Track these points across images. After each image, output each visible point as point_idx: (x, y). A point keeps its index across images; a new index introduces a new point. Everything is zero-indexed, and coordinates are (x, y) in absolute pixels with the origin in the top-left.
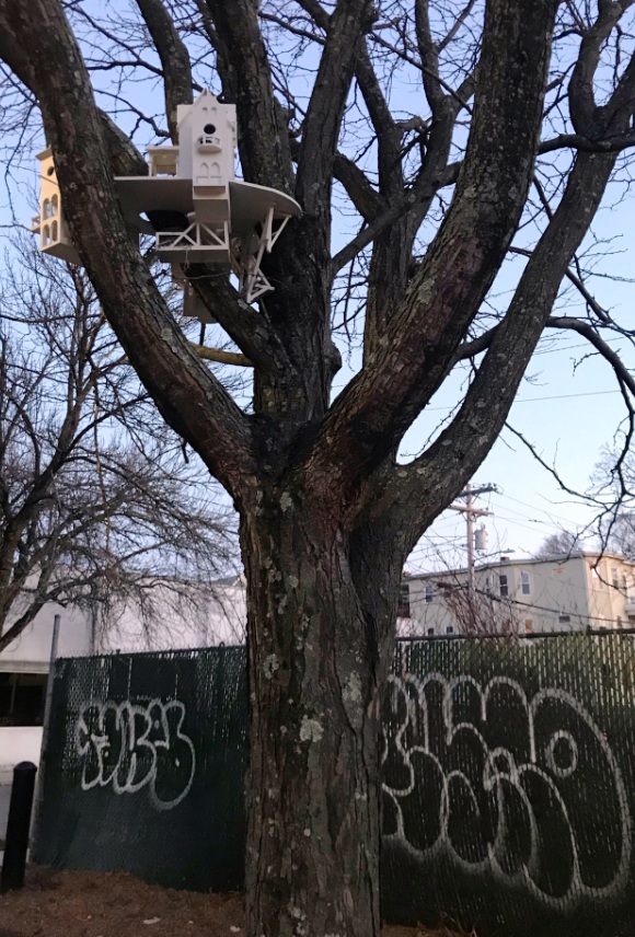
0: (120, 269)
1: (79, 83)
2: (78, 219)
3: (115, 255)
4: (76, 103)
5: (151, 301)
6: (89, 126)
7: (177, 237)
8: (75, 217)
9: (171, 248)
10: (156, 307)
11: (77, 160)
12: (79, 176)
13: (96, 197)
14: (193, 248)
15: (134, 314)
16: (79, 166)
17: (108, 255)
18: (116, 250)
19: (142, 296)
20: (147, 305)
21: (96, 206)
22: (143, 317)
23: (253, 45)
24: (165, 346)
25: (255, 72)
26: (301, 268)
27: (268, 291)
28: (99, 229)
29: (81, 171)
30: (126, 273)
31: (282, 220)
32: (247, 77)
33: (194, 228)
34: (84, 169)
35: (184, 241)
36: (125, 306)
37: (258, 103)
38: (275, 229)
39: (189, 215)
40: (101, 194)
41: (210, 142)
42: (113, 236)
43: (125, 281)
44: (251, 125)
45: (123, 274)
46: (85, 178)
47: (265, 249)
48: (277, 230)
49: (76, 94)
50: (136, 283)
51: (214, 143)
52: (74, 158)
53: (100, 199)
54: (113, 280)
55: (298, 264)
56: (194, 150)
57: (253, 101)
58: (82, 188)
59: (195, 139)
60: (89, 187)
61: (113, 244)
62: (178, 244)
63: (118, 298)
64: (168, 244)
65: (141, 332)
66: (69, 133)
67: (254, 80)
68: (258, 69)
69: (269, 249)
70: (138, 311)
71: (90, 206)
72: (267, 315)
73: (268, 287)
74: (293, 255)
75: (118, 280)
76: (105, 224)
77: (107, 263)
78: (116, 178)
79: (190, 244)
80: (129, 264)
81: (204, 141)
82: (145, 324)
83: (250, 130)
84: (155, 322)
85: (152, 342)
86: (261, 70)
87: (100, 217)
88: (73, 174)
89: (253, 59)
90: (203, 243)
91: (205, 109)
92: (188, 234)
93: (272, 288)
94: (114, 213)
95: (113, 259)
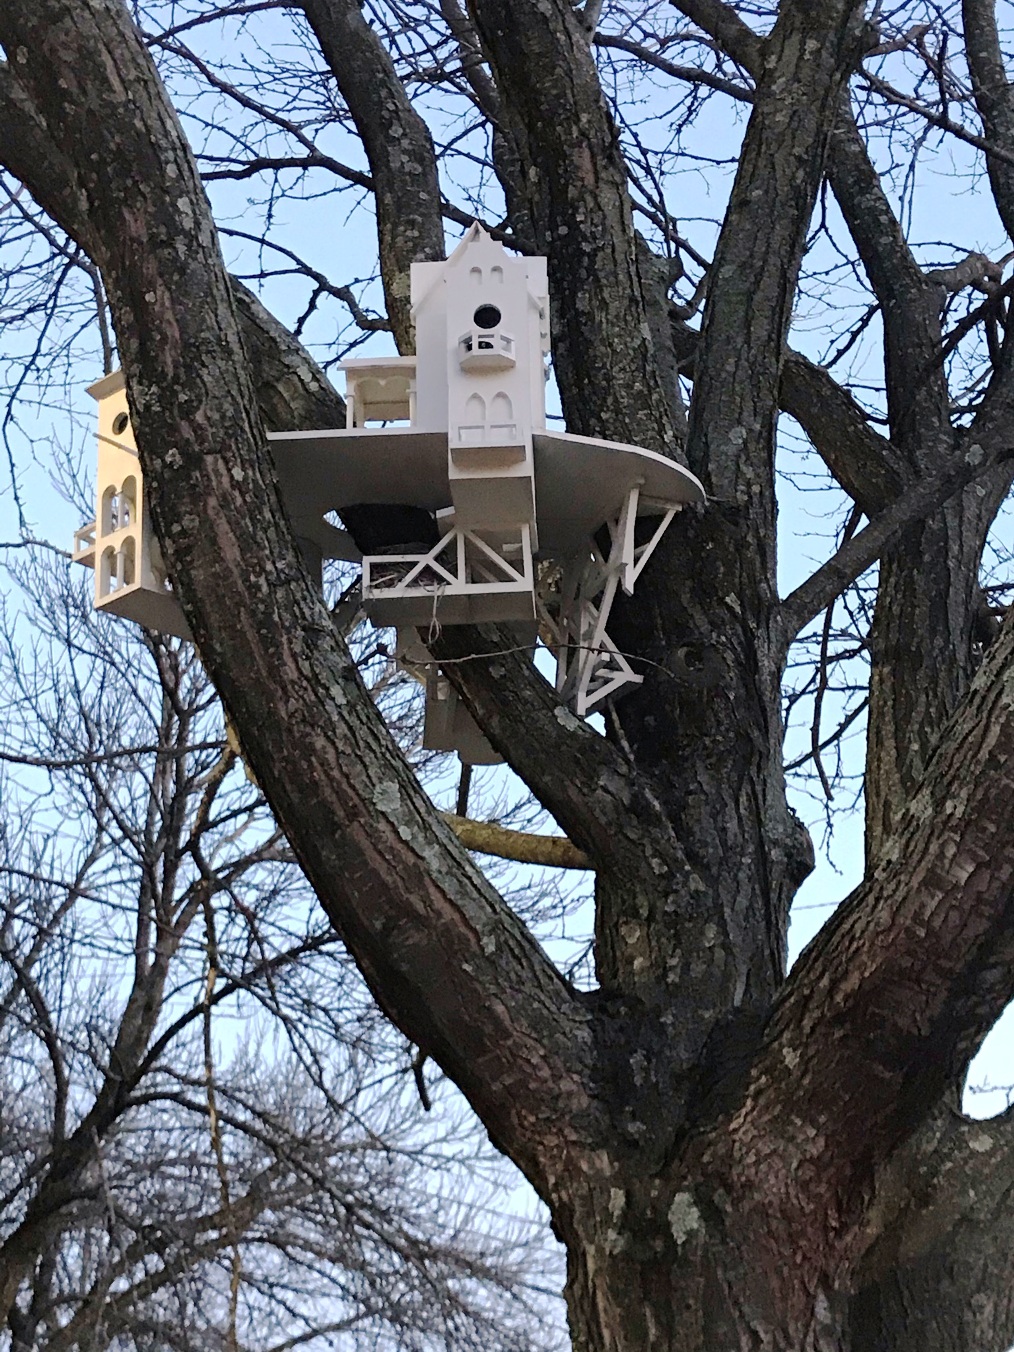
0: (278, 645)
1: (188, 224)
2: (184, 533)
3: (268, 614)
4: (182, 270)
5: (353, 720)
6: (210, 320)
7: (415, 564)
8: (176, 528)
9: (399, 591)
10: (362, 732)
11: (183, 397)
12: (187, 432)
13: (225, 480)
14: (449, 591)
15: (309, 750)
16: (188, 411)
17: (253, 613)
18: (269, 601)
19: (330, 706)
20: (342, 729)
21: (225, 502)
22: (331, 756)
23: (584, 118)
24: (382, 826)
25: (590, 179)
26: (705, 627)
27: (628, 684)
28: (232, 553)
29: (191, 422)
30: (294, 656)
31: (661, 518)
32: (572, 192)
33: (453, 544)
34: (199, 417)
35: (428, 575)
36: (290, 731)
37: (596, 251)
38: (641, 539)
39: (440, 514)
40: (238, 474)
41: (489, 346)
42: (263, 569)
43: (290, 672)
44: (582, 302)
45: (287, 657)
46: (201, 440)
47: (620, 585)
48: (648, 540)
49: (182, 248)
50: (316, 675)
51: (498, 348)
52: (175, 394)
53: (235, 484)
54: (265, 674)
55: (701, 621)
56: (452, 367)
57: (586, 247)
58: (193, 461)
59: (453, 342)
60: (209, 459)
61: (265, 589)
62: (415, 583)
63: (272, 713)
64: (390, 584)
65: (328, 791)
66: (164, 338)
67: (589, 198)
68: (596, 173)
69: (629, 586)
70: (320, 742)
71: (212, 502)
72: (625, 744)
73: (626, 675)
74: (685, 598)
75: (274, 671)
76: (247, 543)
77: (251, 635)
78: (271, 436)
79: (441, 580)
80: (300, 633)
81: (475, 344)
82: (336, 773)
83: (579, 313)
84: (359, 767)
85: (353, 814)
86: (603, 175)
87: (234, 525)
88: (174, 429)
89: (587, 153)
90: (473, 579)
91: (476, 270)
92: (436, 559)
93: (638, 679)
94: (268, 515)
95: (264, 622)
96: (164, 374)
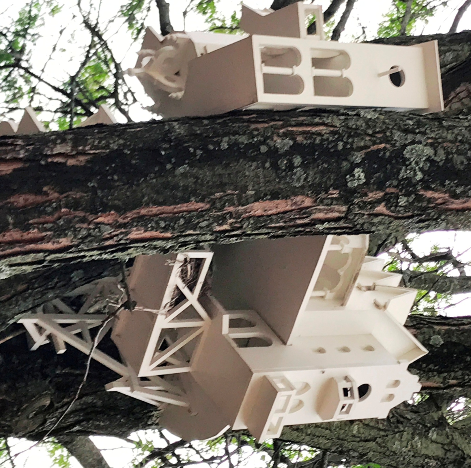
3: (195, 226)
12: (373, 196)
16: (390, 200)
29: (380, 201)
62: (177, 291)
75: (143, 221)
79: (171, 311)
92: (190, 308)
96: (427, 188)
